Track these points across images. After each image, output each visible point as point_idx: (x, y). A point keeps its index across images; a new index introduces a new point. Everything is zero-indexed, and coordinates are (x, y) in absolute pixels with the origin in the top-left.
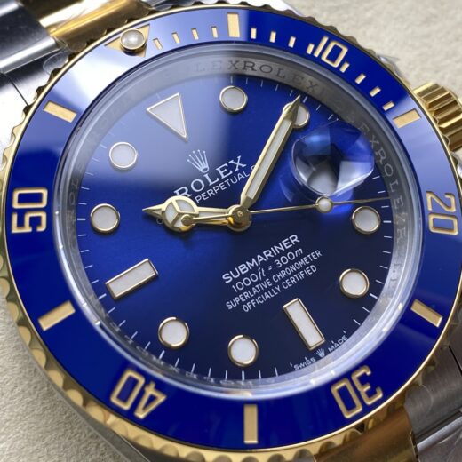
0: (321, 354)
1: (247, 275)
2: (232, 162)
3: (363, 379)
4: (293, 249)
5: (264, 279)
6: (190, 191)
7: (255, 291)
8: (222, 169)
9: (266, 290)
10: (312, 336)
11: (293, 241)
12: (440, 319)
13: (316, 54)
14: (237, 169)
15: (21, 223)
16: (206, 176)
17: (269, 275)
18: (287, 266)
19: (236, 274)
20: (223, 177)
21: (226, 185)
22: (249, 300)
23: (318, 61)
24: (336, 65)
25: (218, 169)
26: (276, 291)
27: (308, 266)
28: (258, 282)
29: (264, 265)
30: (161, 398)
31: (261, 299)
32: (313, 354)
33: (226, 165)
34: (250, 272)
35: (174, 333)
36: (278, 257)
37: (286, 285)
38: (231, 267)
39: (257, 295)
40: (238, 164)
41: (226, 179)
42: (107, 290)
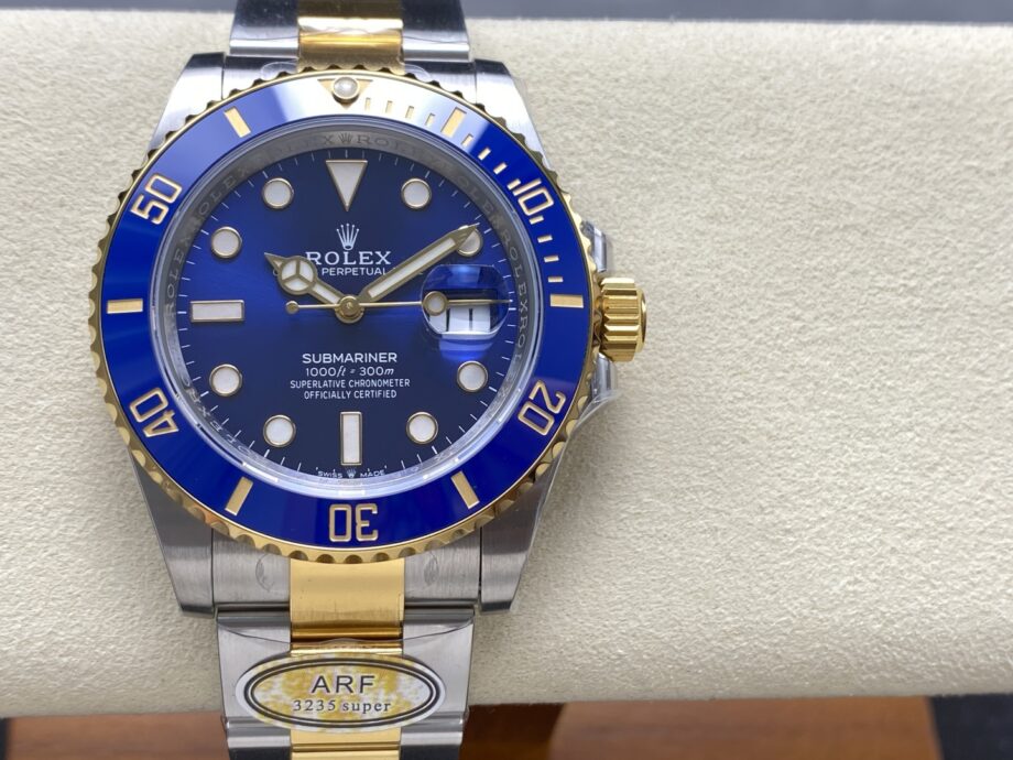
0: (351, 475)
1: (327, 366)
2: (379, 253)
3: (366, 515)
4: (385, 366)
5: (341, 378)
6: (322, 260)
7: (325, 385)
8: (365, 255)
9: (336, 389)
10: (351, 454)
11: (390, 358)
12: (477, 502)
13: (516, 193)
14: (379, 263)
15: (142, 207)
16: (346, 254)
17: (348, 377)
18: (370, 378)
19: (317, 359)
20: (361, 263)
21: (359, 271)
22: (315, 389)
23: (514, 200)
24: (528, 213)
25: (361, 253)
26: (345, 395)
27: (391, 389)
28: (334, 378)
29: (348, 365)
30: (174, 429)
31: (326, 395)
32: (343, 471)
33: (371, 253)
34: (331, 365)
35: (226, 381)
36: (366, 365)
37: (358, 394)
38: (317, 351)
39: (325, 389)
40: (383, 258)
41: (362, 266)
42: (189, 309)
